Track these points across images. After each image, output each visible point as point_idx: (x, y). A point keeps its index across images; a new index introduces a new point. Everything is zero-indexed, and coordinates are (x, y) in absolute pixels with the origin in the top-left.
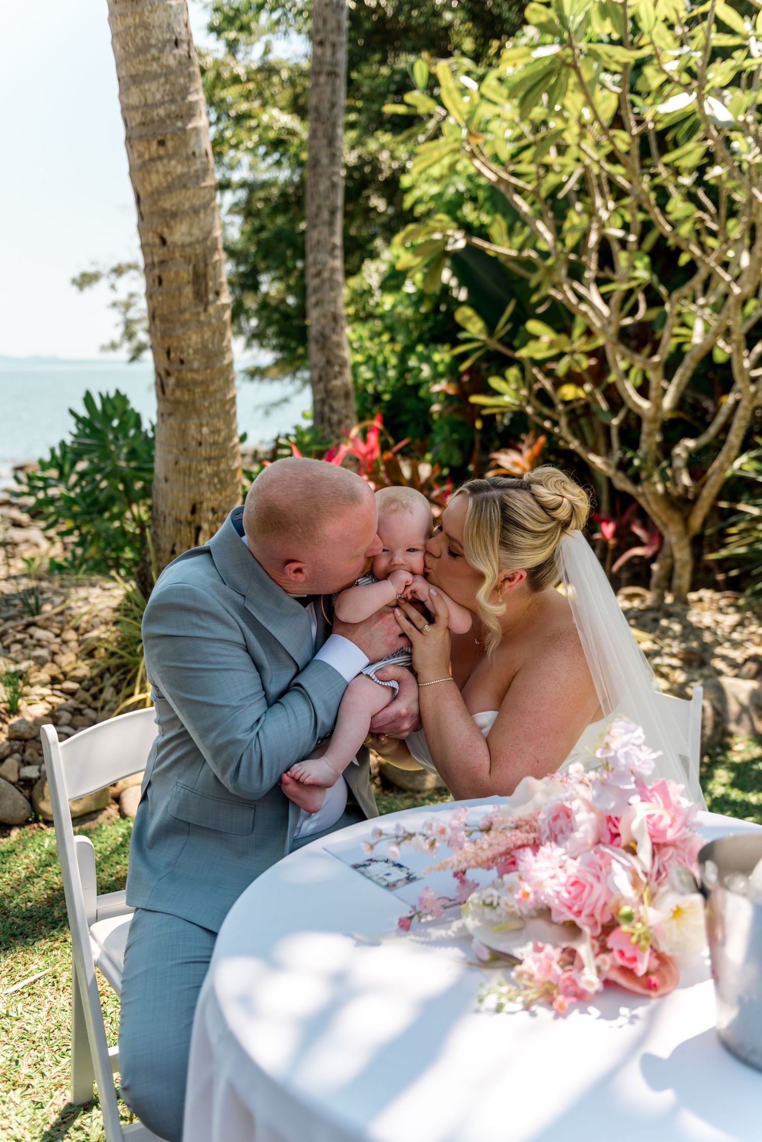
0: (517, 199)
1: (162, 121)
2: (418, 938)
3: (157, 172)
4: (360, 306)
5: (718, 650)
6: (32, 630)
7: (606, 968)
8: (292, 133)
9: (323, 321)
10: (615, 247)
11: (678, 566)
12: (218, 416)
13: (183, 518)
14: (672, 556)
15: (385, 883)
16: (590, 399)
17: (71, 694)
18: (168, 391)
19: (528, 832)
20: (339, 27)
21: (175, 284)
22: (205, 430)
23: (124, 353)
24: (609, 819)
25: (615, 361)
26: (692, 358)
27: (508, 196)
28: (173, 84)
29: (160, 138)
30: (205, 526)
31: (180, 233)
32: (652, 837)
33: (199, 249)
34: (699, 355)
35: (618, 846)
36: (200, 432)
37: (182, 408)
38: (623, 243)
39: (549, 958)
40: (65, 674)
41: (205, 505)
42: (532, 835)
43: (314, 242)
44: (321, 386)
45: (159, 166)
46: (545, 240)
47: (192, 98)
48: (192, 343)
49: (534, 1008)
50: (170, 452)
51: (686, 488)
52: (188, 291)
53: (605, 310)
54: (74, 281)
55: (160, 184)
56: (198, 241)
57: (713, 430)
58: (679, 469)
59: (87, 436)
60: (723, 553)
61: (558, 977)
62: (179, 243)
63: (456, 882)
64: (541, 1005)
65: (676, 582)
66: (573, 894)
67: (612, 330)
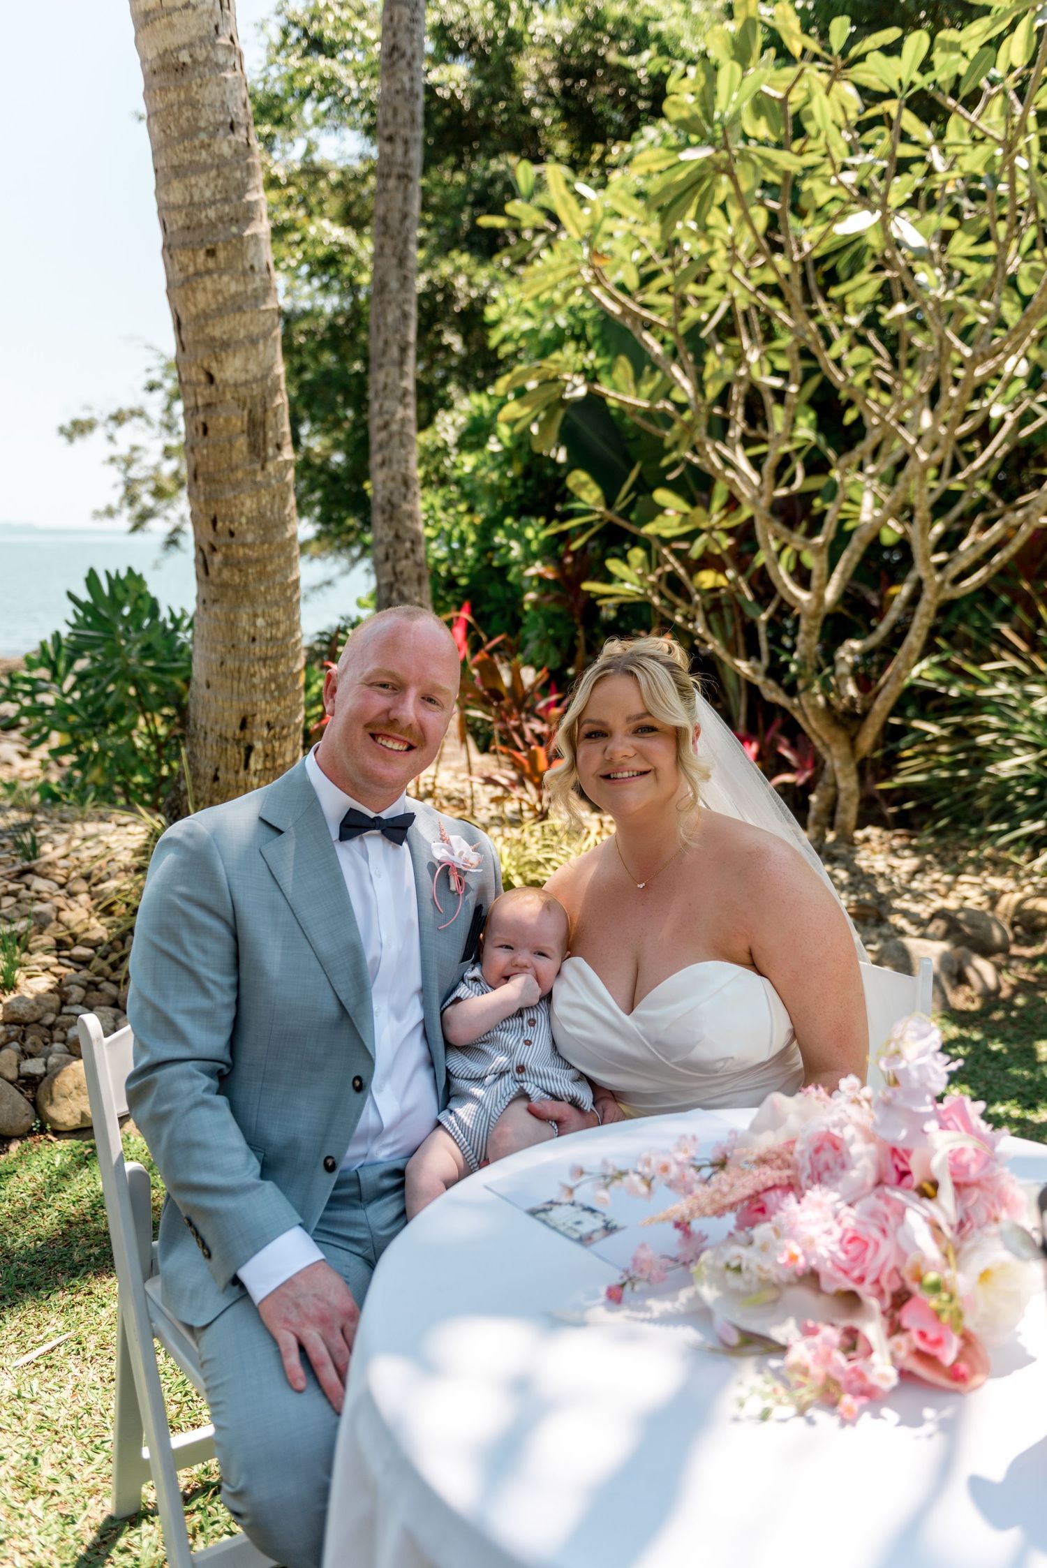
0: (646, 336)
1: (212, 225)
2: (635, 1314)
3: (204, 289)
4: (431, 468)
5: (897, 903)
6: (28, 878)
7: (902, 1354)
8: (346, 250)
9: (390, 485)
10: (769, 399)
11: (842, 797)
12: (277, 604)
13: (229, 735)
14: (835, 785)
15: (576, 1236)
16: (733, 587)
17: (84, 962)
18: (213, 572)
19: (779, 1168)
20: (413, 121)
21: (225, 434)
22: (260, 622)
23: (124, 520)
24: (894, 1151)
25: (767, 541)
26: (860, 539)
27: (636, 335)
28: (227, 179)
29: (209, 246)
30: (258, 745)
31: (232, 369)
32: (953, 1174)
33: (256, 390)
34: (867, 535)
35: (909, 1187)
36: (254, 624)
37: (230, 593)
38: (780, 395)
39: (826, 1341)
40: (74, 936)
41: (258, 717)
42: (787, 1172)
43: (380, 386)
44: (388, 566)
45: (208, 282)
46: (683, 389)
47: (250, 197)
48: (245, 510)
49: (810, 1412)
50: (214, 650)
51: (852, 700)
52: (242, 443)
53: (755, 478)
54: (62, 430)
55: (209, 305)
56: (255, 380)
57: (883, 628)
58: (843, 676)
59: (89, 626)
60: (898, 781)
61: (841, 1370)
62: (231, 382)
63: (678, 1234)
64: (819, 1407)
65: (839, 817)
66: (852, 1255)
67: (764, 502)
